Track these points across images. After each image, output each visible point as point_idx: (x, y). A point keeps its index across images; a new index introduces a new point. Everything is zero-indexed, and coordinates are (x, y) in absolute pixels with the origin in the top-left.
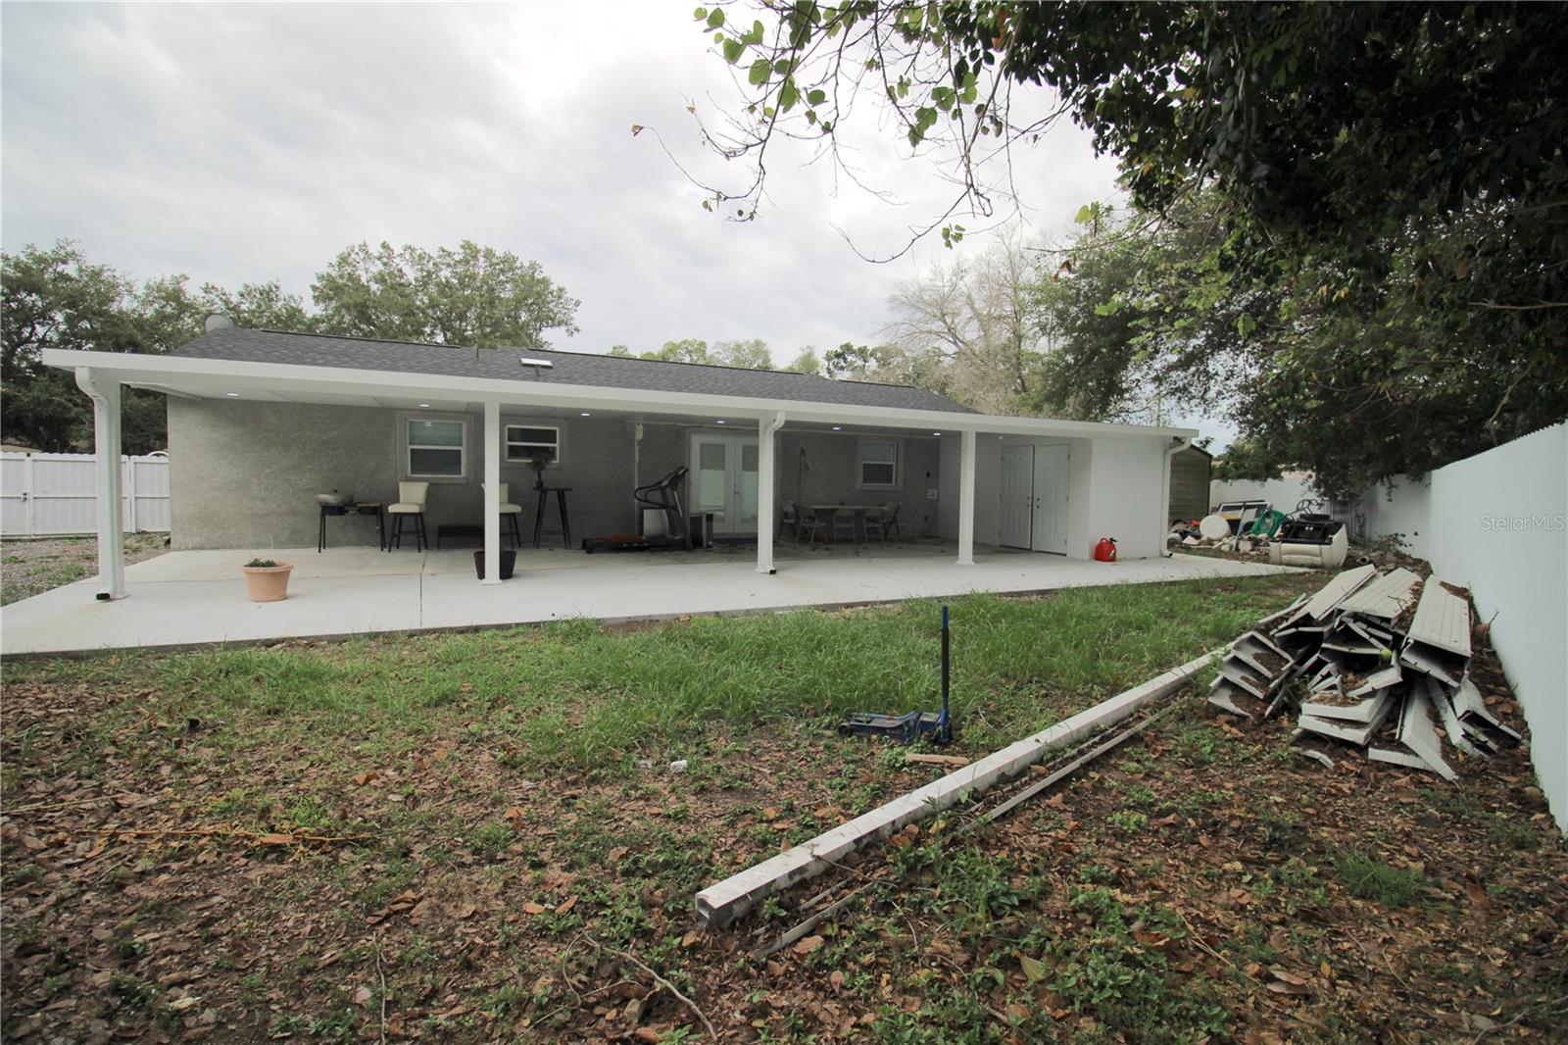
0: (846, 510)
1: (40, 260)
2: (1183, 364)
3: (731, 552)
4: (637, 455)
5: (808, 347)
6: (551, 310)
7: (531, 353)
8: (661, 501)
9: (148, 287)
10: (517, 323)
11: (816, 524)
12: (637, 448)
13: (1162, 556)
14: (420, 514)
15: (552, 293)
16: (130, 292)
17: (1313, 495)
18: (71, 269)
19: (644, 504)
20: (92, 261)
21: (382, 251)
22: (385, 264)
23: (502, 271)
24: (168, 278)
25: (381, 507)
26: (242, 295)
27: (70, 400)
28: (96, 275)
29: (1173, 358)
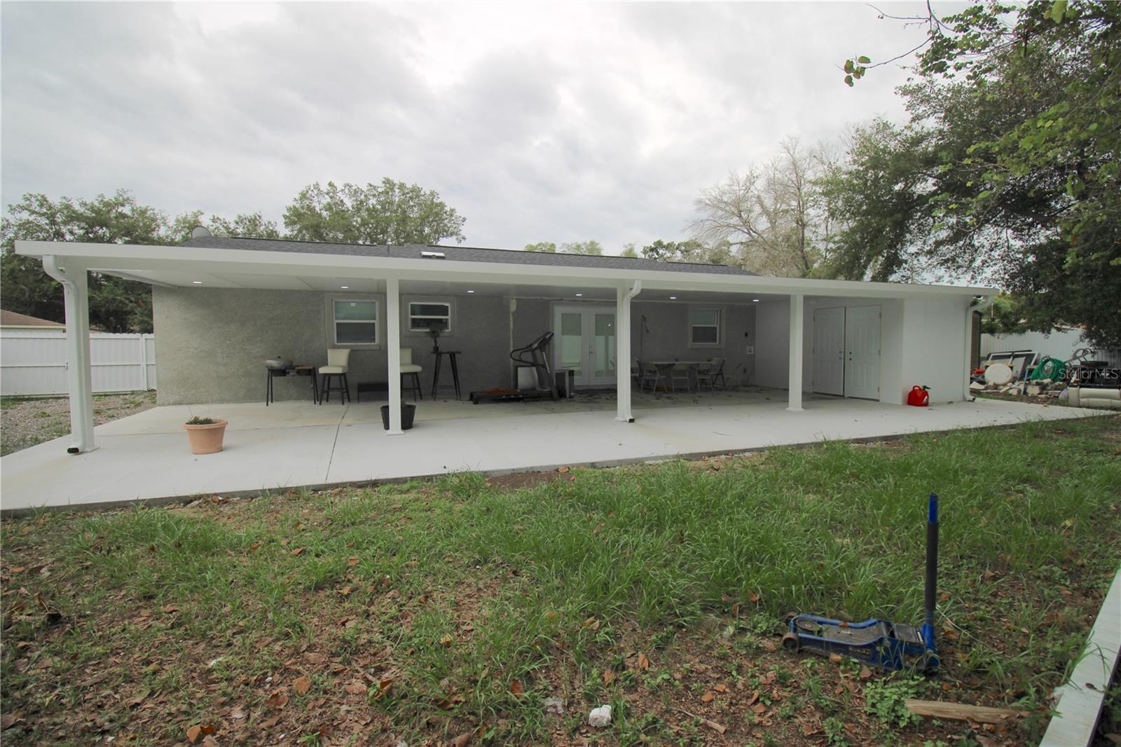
0: (681, 364)
1: (107, 204)
2: (953, 240)
3: (590, 401)
4: (512, 323)
5: (630, 245)
6: (446, 225)
7: (429, 248)
8: (532, 361)
9: (177, 220)
10: (422, 234)
11: (658, 377)
12: (511, 319)
13: (965, 400)
14: (343, 374)
15: (446, 213)
16: (165, 224)
17: (1085, 345)
18: (126, 210)
19: (518, 363)
20: (141, 204)
21: (329, 188)
22: (331, 197)
23: (411, 198)
24: (190, 214)
25: (314, 368)
26: (237, 223)
27: (128, 299)
28: (143, 212)
29: (943, 234)
